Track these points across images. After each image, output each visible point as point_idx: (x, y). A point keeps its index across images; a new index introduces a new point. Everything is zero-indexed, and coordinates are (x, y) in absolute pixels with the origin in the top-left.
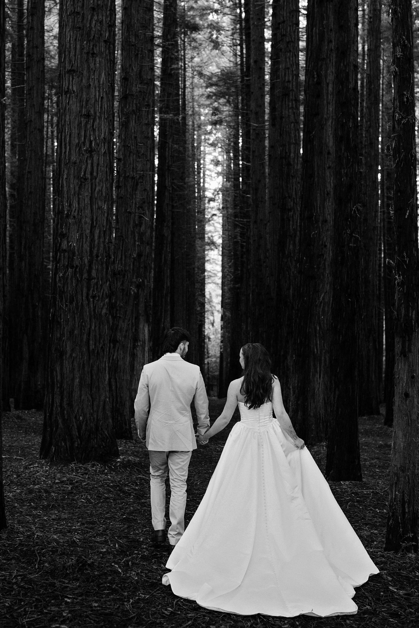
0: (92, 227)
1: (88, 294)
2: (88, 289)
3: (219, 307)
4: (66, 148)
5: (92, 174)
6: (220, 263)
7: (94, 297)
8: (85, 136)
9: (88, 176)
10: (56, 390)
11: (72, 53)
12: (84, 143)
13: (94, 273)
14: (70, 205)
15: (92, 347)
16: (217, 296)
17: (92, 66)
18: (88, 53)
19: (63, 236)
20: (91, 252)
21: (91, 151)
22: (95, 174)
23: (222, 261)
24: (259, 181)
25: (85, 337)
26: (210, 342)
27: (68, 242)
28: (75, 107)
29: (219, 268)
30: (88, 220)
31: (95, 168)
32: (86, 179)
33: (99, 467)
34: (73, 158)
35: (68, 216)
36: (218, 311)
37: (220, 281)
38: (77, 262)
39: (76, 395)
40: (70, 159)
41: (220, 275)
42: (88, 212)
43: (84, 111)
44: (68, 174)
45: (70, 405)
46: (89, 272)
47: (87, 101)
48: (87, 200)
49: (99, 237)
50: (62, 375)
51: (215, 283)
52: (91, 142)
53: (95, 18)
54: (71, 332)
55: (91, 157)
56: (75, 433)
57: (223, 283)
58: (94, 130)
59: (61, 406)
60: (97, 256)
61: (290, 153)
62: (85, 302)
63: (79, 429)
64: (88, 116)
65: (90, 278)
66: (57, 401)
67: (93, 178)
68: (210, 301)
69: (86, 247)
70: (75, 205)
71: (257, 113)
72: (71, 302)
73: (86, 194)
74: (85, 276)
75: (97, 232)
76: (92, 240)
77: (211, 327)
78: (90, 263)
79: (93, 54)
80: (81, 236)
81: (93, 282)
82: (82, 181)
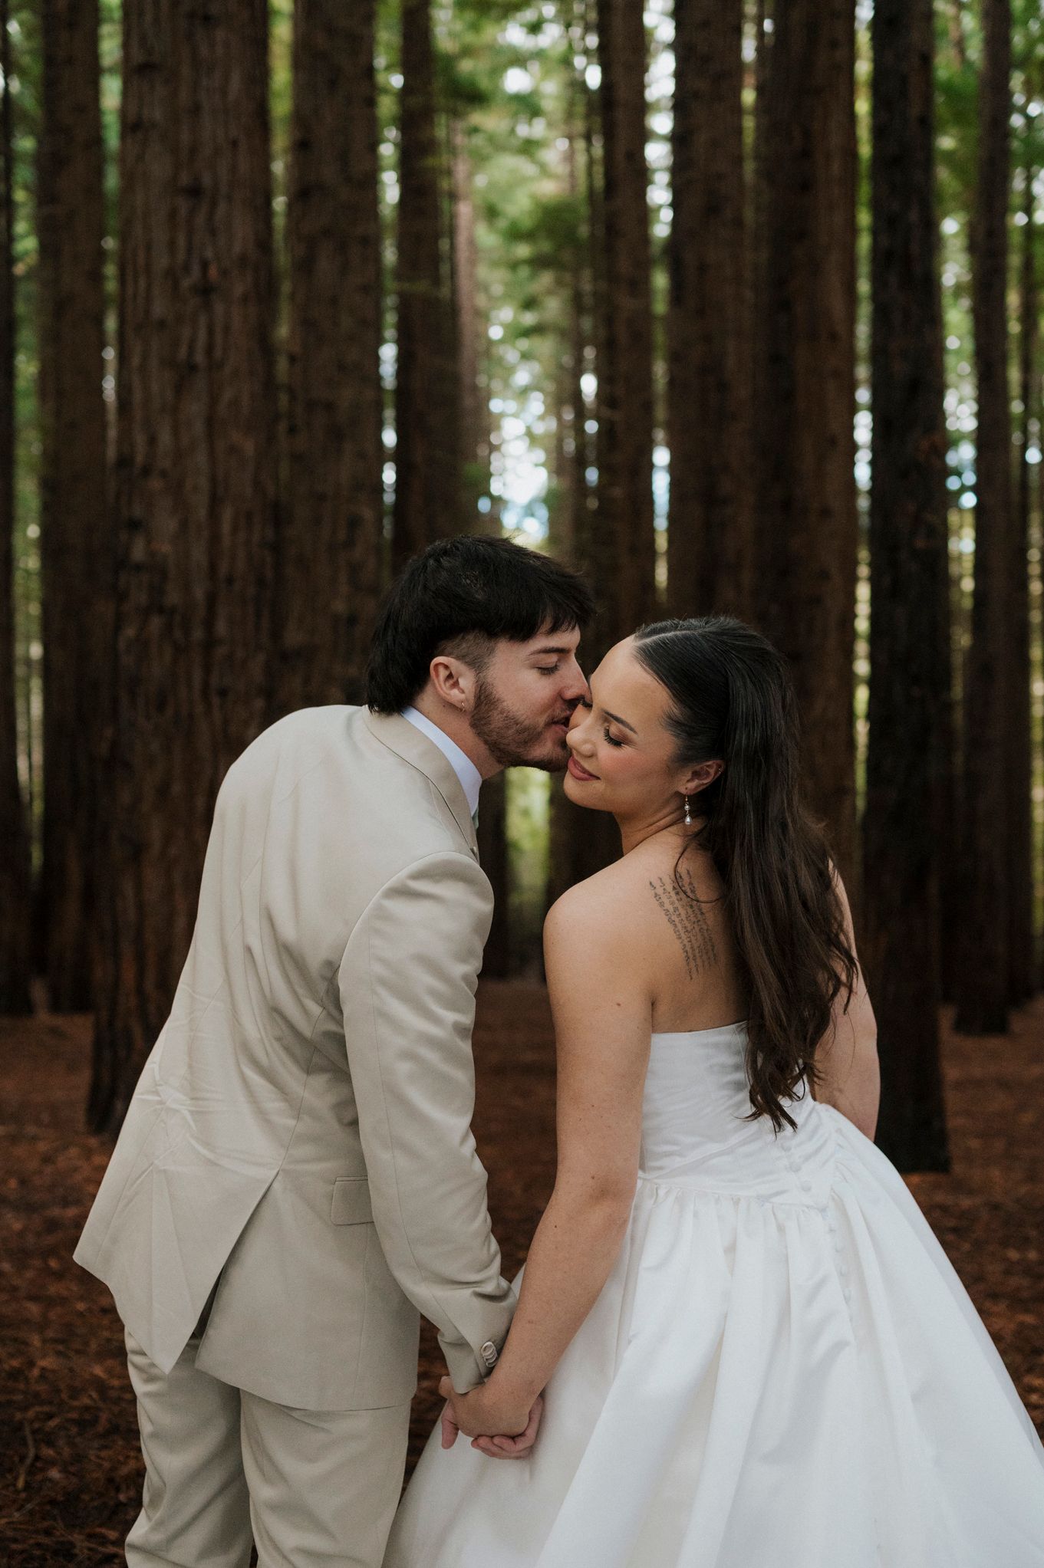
0: (215, 502)
1: (206, 685)
2: (207, 669)
4: (136, 282)
5: (210, 349)
7: (223, 693)
8: (189, 249)
9: (200, 358)
10: (127, 950)
11: (148, 17)
12: (187, 268)
13: (221, 628)
14: (152, 441)
17: (204, 51)
18: (191, 15)
19: (134, 525)
20: (213, 568)
21: (205, 291)
22: (218, 353)
27: (149, 542)
28: (159, 167)
30: (203, 482)
31: (219, 338)
32: (193, 368)
34: (160, 308)
35: (146, 471)
38: (173, 597)
40: (147, 312)
42: (201, 458)
43: (185, 179)
44: (145, 358)
46: (209, 623)
47: (193, 151)
48: (199, 428)
49: (235, 529)
50: (140, 906)
52: (205, 265)
54: (163, 790)
55: (207, 306)
58: (213, 232)
59: (140, 991)
60: (230, 581)
62: (199, 709)
64: (194, 192)
65: (210, 644)
66: (129, 974)
67: (214, 365)
69: (199, 554)
70: (165, 438)
72: (161, 706)
73: (195, 408)
74: (198, 634)
75: (227, 515)
76: (215, 539)
78: (212, 599)
79: (207, 18)
80: (184, 525)
81: (221, 651)
82: (184, 373)
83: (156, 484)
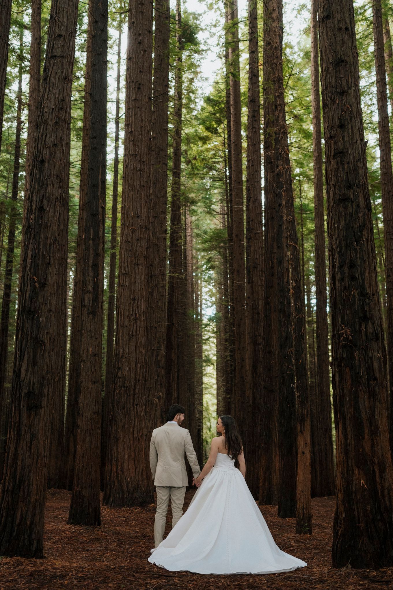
0: (136, 363)
1: (133, 403)
2: (134, 401)
3: (215, 414)
4: (121, 317)
5: (136, 332)
6: (215, 376)
7: (137, 405)
8: (133, 311)
9: (134, 333)
10: (114, 462)
11: (126, 264)
12: (132, 315)
13: (137, 391)
14: (124, 351)
15: (135, 435)
16: (213, 404)
17: (137, 271)
18: (135, 264)
19: (119, 368)
20: (136, 378)
21: (136, 319)
22: (138, 332)
23: (217, 374)
24: (241, 319)
25: (131, 429)
26: (207, 446)
27: (122, 372)
28: (127, 294)
29: (214, 381)
30: (134, 359)
31: (138, 329)
32: (133, 335)
33: (139, 509)
34: (126, 323)
35: (122, 357)
36: (214, 418)
37: (215, 392)
38: (127, 384)
39: (126, 464)
40: (123, 324)
41: (215, 386)
42: (134, 354)
43: (132, 297)
44: (123, 333)
45: (122, 471)
46: (134, 390)
47: (134, 291)
48: (134, 348)
49: (140, 369)
50: (117, 453)
51: (211, 394)
52: (136, 314)
53: (139, 244)
54: (123, 427)
55: (136, 322)
56: (125, 488)
57: (217, 393)
58: (138, 307)
59: (117, 472)
60: (139, 381)
61: (259, 306)
62: (132, 408)
63: (127, 486)
64: (134, 299)
65: (134, 394)
66: (114, 468)
67: (137, 335)
68: (207, 409)
69: (133, 375)
70: (127, 350)
71: (238, 271)
72: (124, 408)
73: (133, 344)
74: (132, 392)
75: (139, 366)
76: (136, 371)
77: (208, 432)
78: (135, 384)
79: (138, 264)
80: (130, 368)
81: (136, 396)
82: (131, 336)
83: (124, 360)
